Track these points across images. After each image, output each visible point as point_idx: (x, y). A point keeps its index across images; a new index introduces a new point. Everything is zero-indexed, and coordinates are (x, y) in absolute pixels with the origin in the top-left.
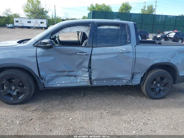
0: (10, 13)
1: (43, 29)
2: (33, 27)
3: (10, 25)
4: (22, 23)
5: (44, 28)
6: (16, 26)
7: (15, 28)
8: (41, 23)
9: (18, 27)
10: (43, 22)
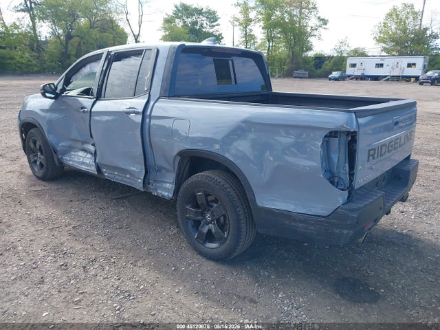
0: (346, 47)
1: (410, 81)
2: (386, 76)
3: (335, 74)
4: (363, 67)
5: (413, 79)
6: (349, 76)
7: (344, 80)
8: (409, 65)
9: (352, 79)
10: (414, 64)
